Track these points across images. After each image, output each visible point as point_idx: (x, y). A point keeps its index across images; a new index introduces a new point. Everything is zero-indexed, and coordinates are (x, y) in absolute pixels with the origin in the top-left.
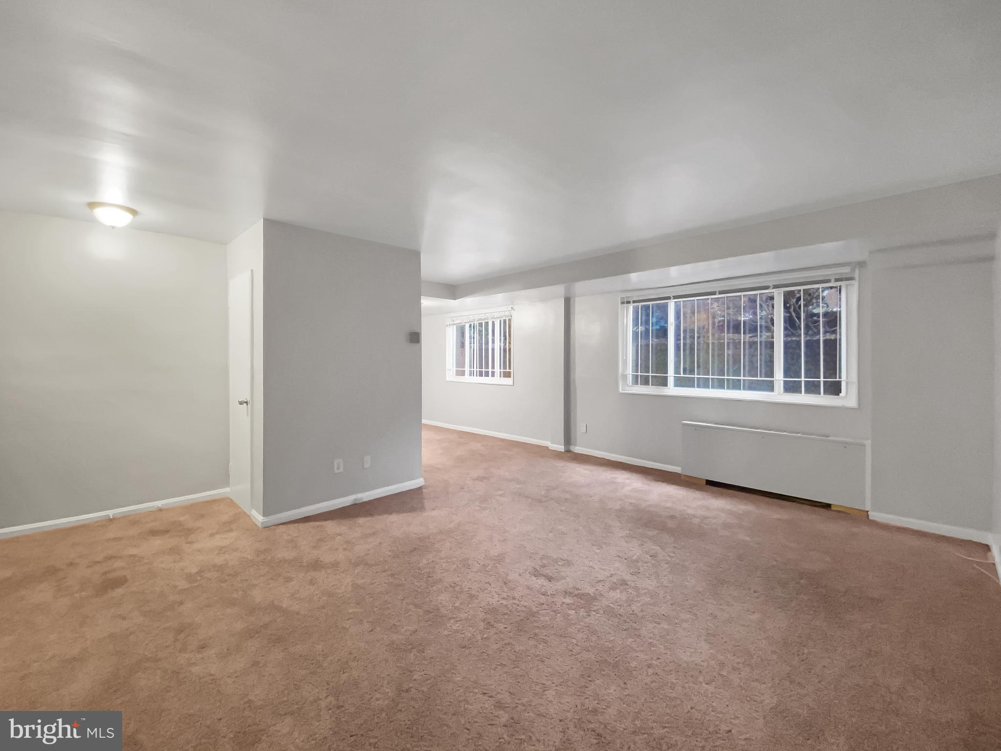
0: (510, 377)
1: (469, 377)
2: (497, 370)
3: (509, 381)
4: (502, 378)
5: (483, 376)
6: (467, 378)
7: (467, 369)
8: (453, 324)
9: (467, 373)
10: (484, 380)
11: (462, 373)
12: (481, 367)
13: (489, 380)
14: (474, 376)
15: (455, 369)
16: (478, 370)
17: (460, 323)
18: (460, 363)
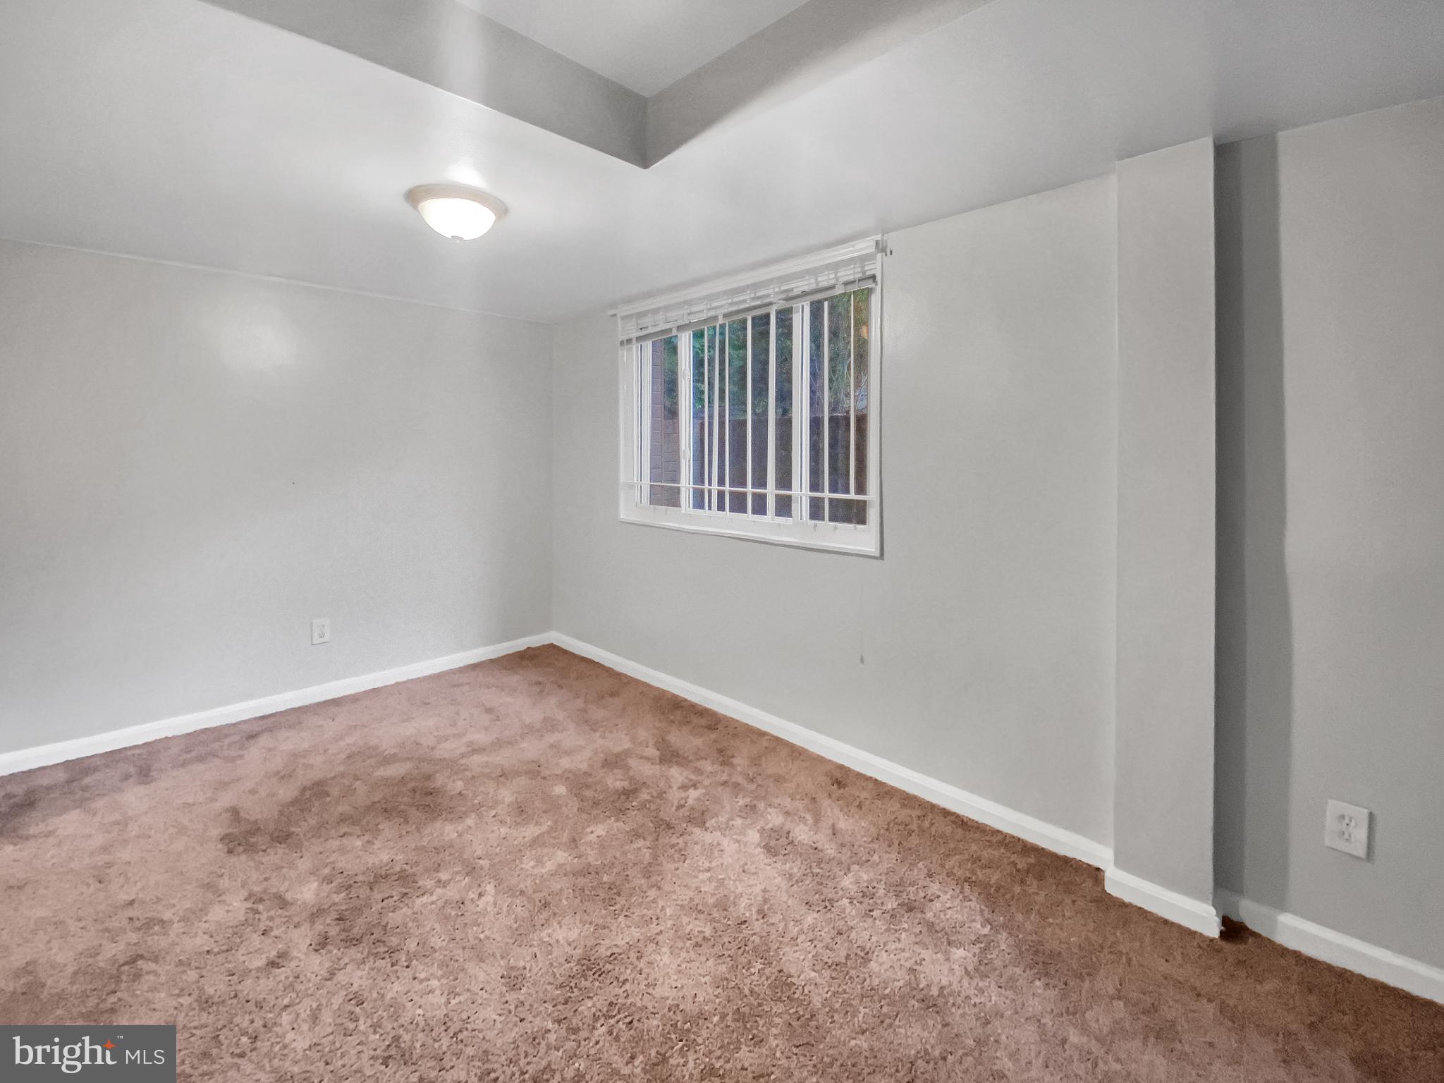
0: (862, 520)
1: (691, 511)
2: (801, 490)
3: (859, 538)
4: (826, 525)
5: (745, 512)
6: (685, 516)
7: (686, 482)
8: (639, 339)
9: (686, 497)
10: (746, 524)
11: (671, 498)
12: (739, 480)
13: (767, 526)
14: (710, 508)
15: (647, 481)
16: (727, 488)
17: (662, 332)
18: (664, 464)
